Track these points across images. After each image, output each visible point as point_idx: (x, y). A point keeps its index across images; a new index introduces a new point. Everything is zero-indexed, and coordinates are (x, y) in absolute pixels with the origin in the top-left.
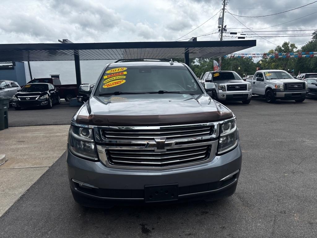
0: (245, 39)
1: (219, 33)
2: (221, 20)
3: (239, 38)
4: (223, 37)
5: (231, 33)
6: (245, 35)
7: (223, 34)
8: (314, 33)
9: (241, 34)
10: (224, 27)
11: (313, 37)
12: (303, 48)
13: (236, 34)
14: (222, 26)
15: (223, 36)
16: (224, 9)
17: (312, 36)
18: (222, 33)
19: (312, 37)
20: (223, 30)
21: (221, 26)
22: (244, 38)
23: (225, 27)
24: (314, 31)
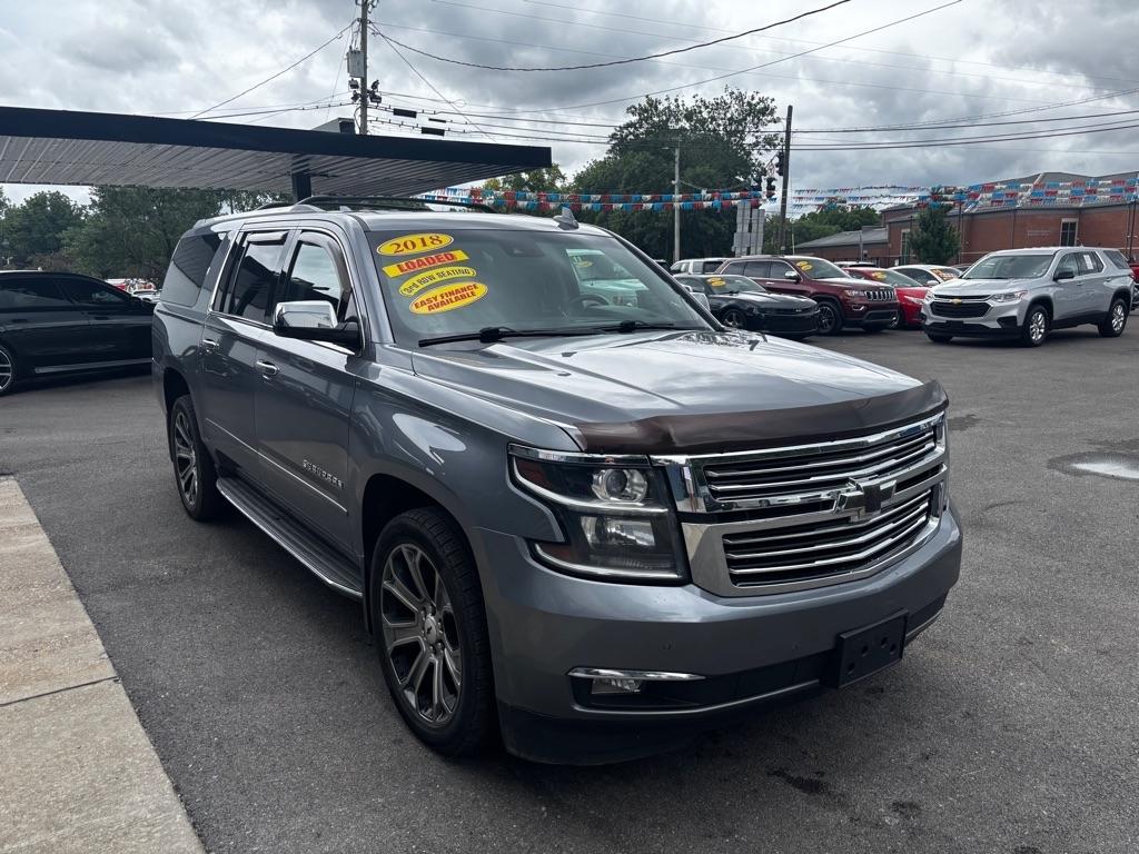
0: (446, 138)
1: (354, 107)
2: (358, 60)
3: (425, 130)
4: (368, 123)
5: (397, 112)
6: (444, 122)
7: (370, 112)
8: (613, 136)
9: (430, 120)
10: (369, 87)
11: (613, 148)
12: (579, 179)
13: (415, 117)
14: (364, 81)
15: (369, 119)
16: (364, 22)
17: (608, 143)
18: (364, 107)
19: (609, 147)
20: (366, 96)
21: (359, 80)
22: (441, 132)
23: (375, 85)
24: (612, 131)
